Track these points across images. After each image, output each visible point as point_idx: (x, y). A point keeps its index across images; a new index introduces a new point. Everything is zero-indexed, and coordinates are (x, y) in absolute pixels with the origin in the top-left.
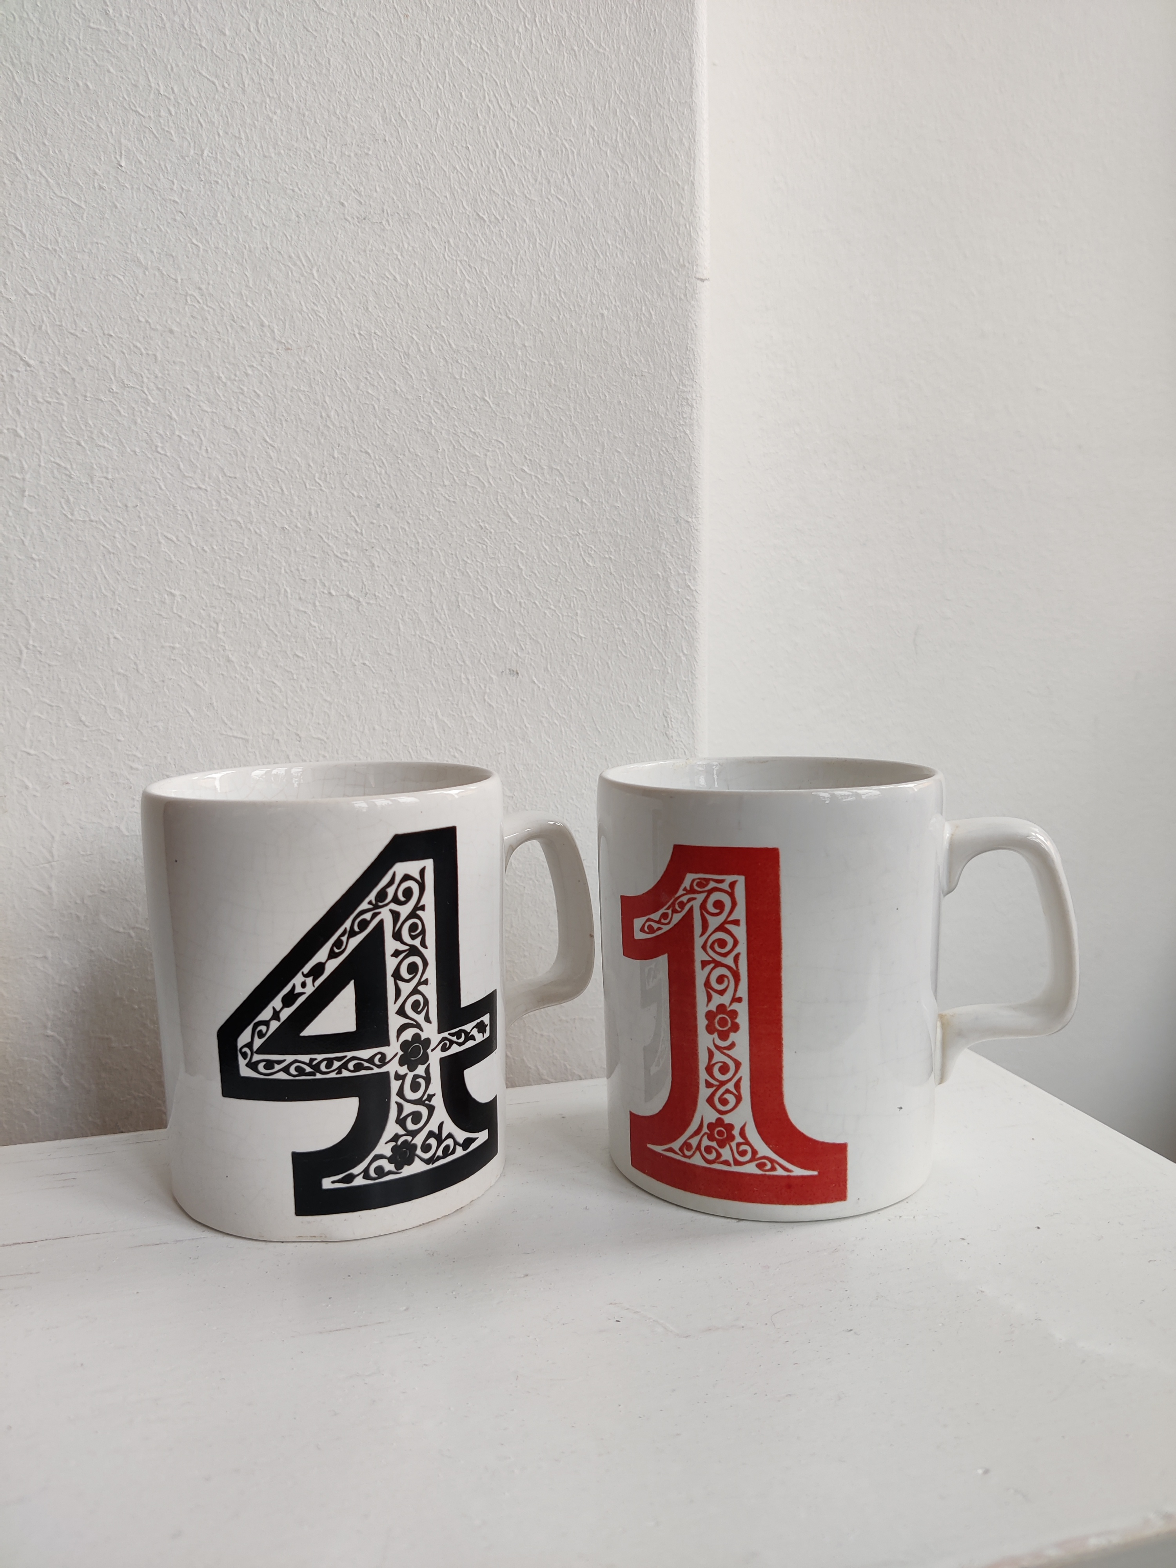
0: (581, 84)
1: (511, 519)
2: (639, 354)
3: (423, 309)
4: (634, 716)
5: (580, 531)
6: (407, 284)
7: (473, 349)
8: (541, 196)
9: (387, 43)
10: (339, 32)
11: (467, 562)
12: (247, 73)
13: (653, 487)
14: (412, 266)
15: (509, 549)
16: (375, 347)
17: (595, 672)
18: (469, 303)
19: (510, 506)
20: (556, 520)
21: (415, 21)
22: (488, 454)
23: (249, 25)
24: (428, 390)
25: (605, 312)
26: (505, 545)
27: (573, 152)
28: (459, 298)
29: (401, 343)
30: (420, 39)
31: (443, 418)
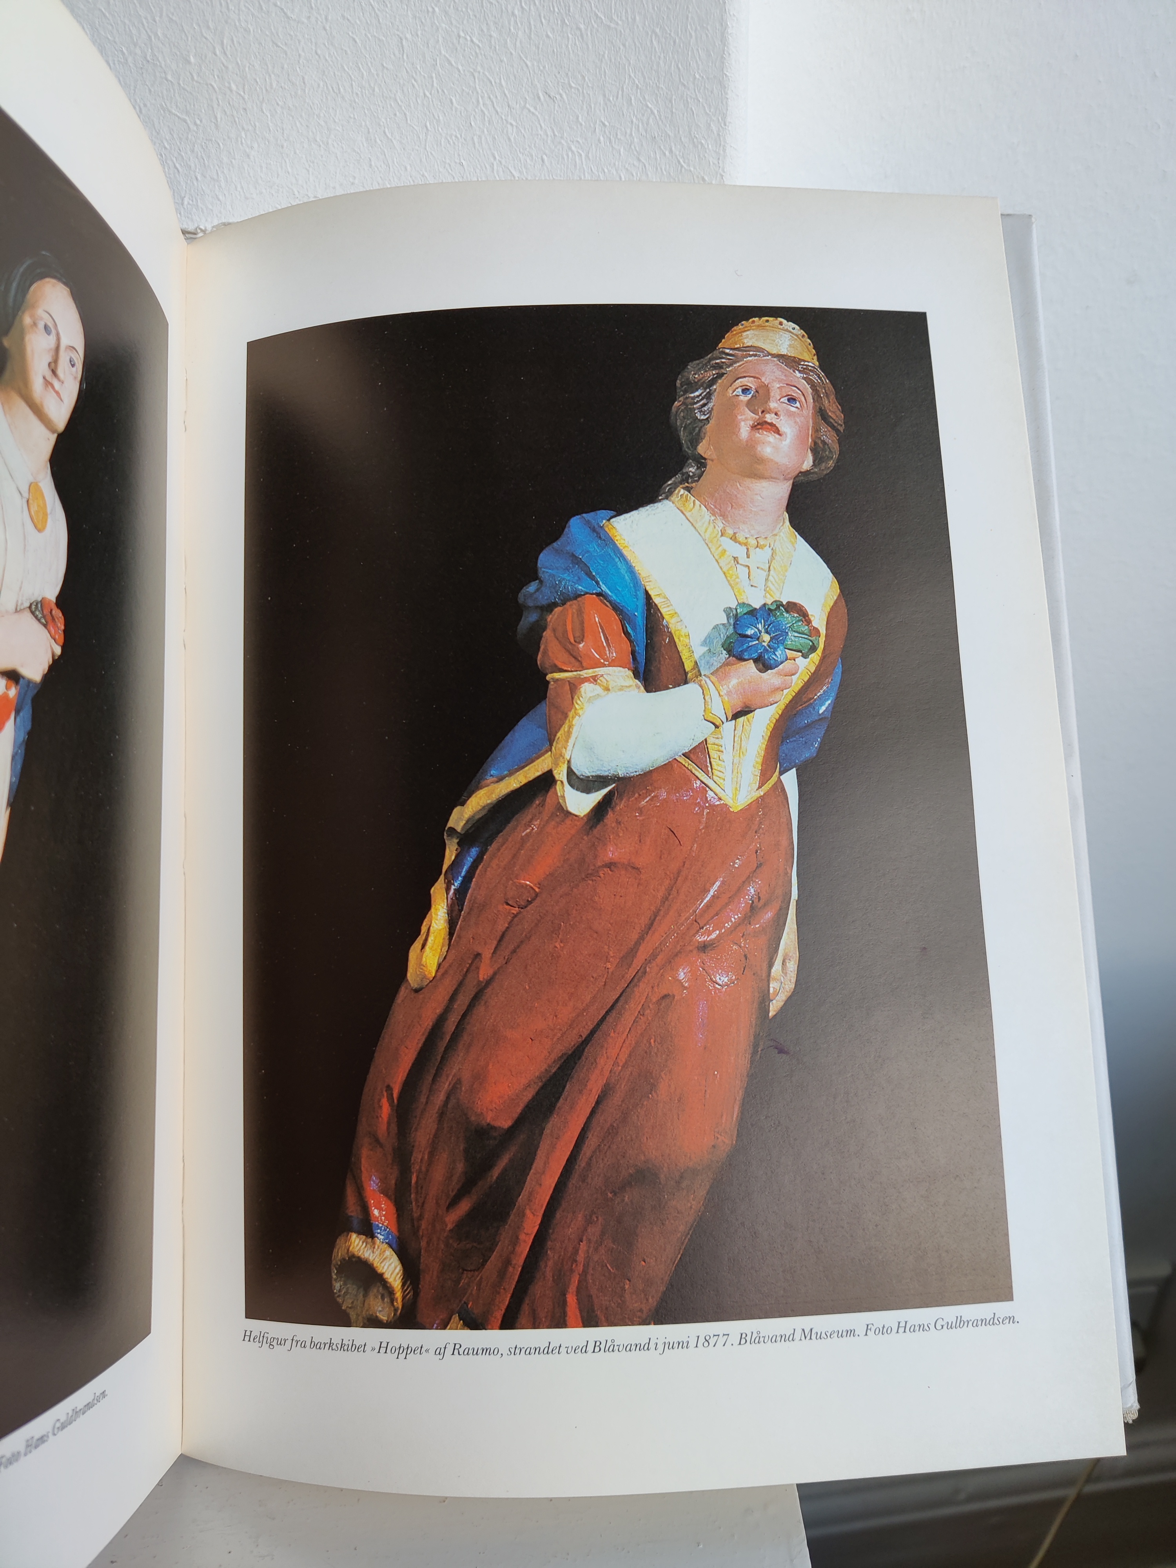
9: (365, 48)
21: (395, 17)
30: (401, 39)
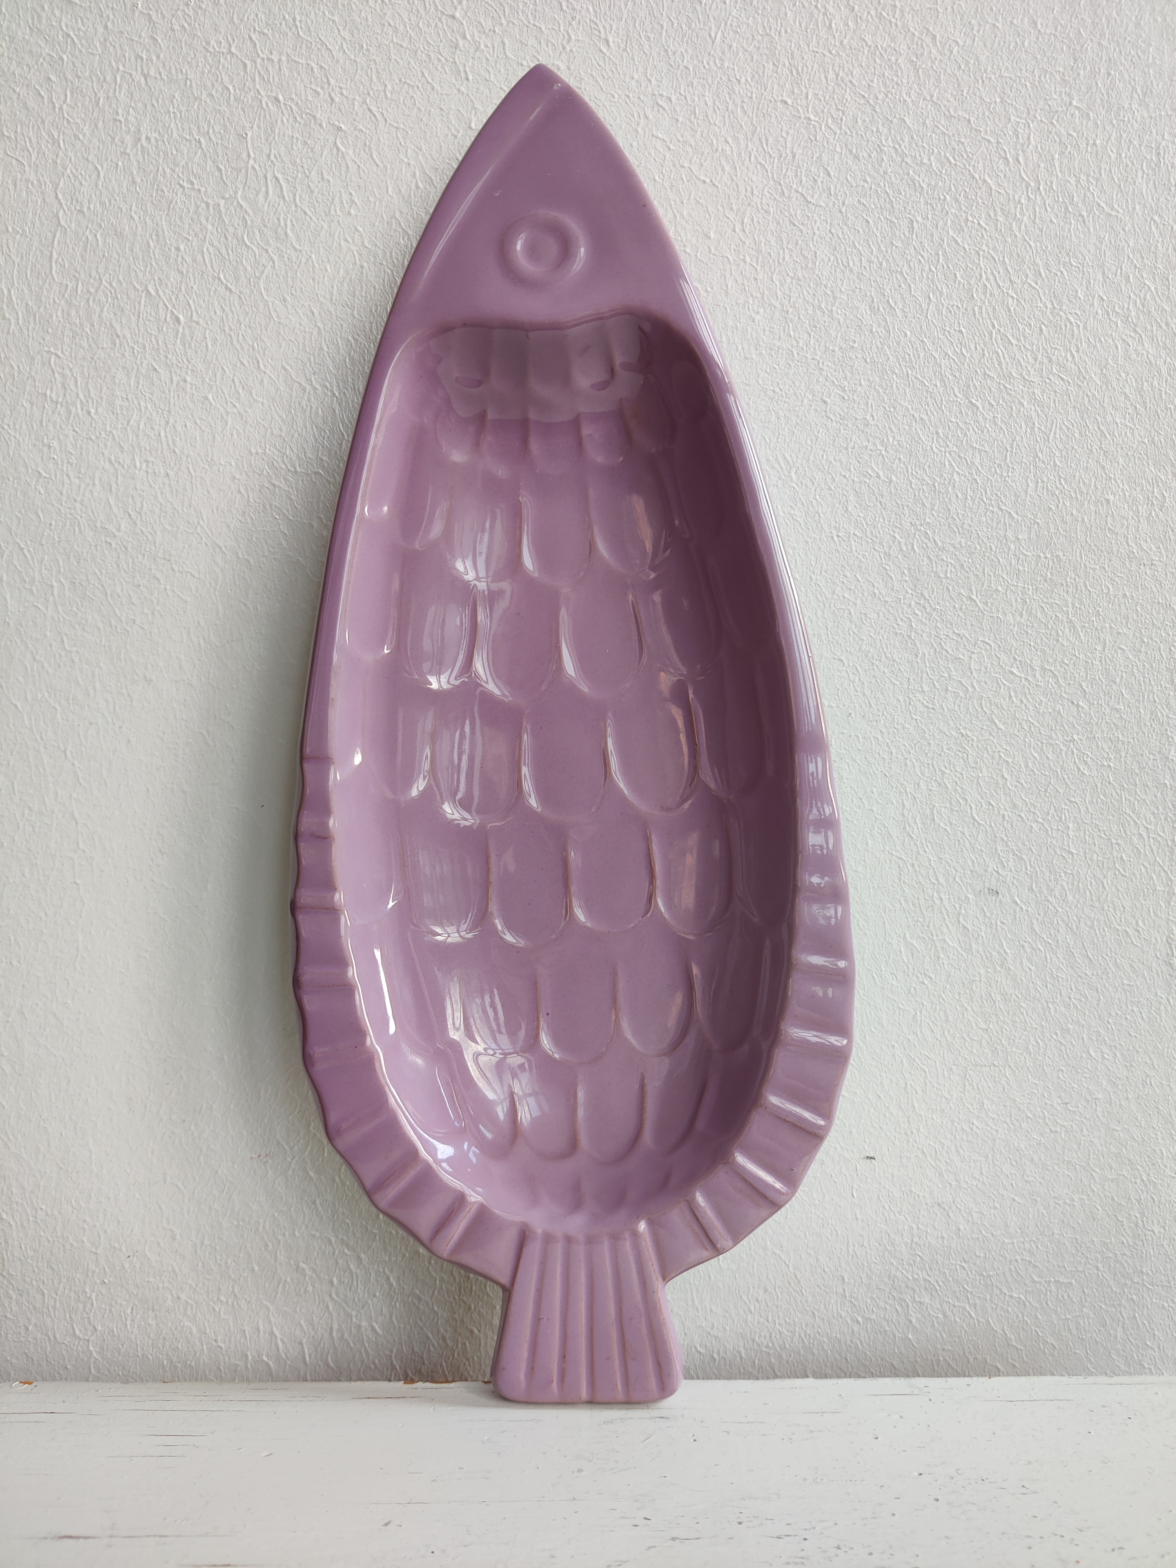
0: (1089, 252)
1: (996, 725)
2: (1149, 541)
3: (907, 506)
4: (1132, 943)
5: (1075, 737)
6: (891, 481)
7: (961, 544)
8: (1041, 377)
10: (827, 223)
11: (944, 773)
12: (731, 275)
13: (1161, 686)
14: (897, 461)
15: (993, 758)
16: (854, 548)
17: (1088, 894)
18: (957, 496)
19: (995, 711)
20: (1048, 725)
22: (973, 656)
23: (734, 226)
24: (910, 591)
25: (1111, 497)
26: (988, 753)
27: (1079, 326)
28: (947, 492)
29: (881, 544)
31: (924, 620)
